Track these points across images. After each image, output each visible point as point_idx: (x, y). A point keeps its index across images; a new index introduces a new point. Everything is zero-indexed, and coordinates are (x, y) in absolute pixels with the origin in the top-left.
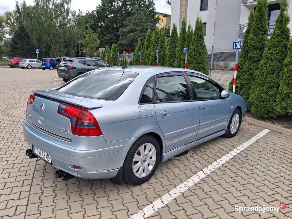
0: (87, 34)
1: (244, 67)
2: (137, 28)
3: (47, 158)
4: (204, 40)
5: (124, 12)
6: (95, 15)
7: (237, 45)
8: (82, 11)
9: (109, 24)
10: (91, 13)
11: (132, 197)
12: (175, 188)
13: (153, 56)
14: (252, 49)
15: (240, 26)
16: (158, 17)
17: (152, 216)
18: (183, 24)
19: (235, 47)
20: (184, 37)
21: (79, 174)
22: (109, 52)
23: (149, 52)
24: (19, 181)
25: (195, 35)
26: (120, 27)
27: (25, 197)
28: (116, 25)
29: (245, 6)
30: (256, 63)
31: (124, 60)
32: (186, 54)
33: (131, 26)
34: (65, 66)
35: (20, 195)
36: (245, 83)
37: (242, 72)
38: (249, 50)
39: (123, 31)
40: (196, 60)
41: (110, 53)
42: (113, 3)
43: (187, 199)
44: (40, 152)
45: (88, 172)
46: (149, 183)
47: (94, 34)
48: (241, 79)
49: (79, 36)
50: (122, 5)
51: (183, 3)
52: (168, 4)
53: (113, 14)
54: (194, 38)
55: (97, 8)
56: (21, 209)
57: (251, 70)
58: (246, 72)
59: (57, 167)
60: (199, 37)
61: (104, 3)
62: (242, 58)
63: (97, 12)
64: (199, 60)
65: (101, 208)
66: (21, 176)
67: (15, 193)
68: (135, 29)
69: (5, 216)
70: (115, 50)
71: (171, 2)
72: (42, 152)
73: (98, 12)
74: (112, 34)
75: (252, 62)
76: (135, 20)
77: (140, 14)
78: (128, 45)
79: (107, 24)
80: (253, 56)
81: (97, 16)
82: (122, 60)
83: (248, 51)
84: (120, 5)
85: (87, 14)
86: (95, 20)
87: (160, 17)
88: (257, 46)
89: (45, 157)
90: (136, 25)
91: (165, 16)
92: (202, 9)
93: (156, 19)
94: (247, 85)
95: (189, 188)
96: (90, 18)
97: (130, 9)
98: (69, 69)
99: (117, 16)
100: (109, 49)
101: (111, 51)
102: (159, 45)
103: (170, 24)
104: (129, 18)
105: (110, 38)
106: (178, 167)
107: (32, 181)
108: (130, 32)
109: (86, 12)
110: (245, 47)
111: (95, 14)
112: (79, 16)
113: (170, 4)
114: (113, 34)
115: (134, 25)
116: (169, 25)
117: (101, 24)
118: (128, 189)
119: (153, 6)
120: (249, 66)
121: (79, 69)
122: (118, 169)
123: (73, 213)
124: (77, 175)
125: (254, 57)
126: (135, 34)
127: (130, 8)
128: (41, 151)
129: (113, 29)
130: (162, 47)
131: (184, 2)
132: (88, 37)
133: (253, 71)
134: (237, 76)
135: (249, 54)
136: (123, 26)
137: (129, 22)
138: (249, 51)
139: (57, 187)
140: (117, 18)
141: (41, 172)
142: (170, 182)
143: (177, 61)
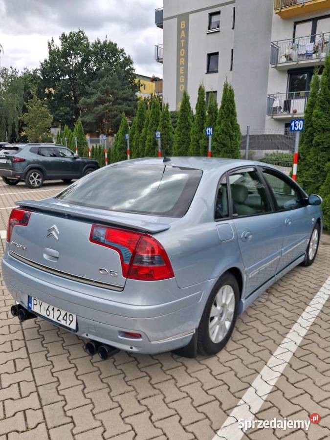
0: (32, 107)
1: (308, 157)
2: (108, 98)
3: (66, 320)
4: (236, 116)
5: (86, 73)
6: (40, 77)
7: (297, 125)
8: (16, 70)
9: (63, 91)
10: (32, 73)
11: (213, 377)
12: (272, 355)
13: (150, 141)
14: (319, 131)
15: (268, 96)
16: (139, 81)
17: (263, 409)
18: (200, 93)
19: (294, 127)
20: (202, 112)
21: (135, 346)
22: (70, 135)
23: (142, 134)
24: (6, 363)
25: (224, 108)
26: (80, 95)
27: (31, 393)
28: (74, 93)
29: (276, 67)
30: (325, 151)
31: (96, 146)
32: (210, 138)
33: (99, 94)
34: (7, 158)
35: (20, 389)
36: (310, 182)
37: (305, 165)
38: (315, 132)
39: (86, 102)
40: (226, 148)
41: (72, 136)
42: (68, 58)
43: (302, 374)
44: (47, 310)
45: (153, 343)
46: (228, 349)
47: (42, 106)
48: (303, 176)
49: (16, 109)
50: (82, 61)
51: (181, 62)
52: (158, 62)
53: (67, 75)
54: (222, 114)
55: (42, 64)
56: (34, 417)
57: (319, 162)
58: (311, 165)
59: (87, 335)
60: (230, 111)
61: (54, 59)
62: (303, 145)
63: (42, 71)
64: (230, 146)
65: (173, 401)
66: (5, 352)
67: (9, 387)
68: (105, 100)
69: (12, 432)
70: (80, 132)
71: (162, 59)
72: (53, 310)
73: (44, 71)
74: (67, 107)
75: (319, 150)
76: (104, 86)
77: (112, 76)
78: (94, 123)
79: (60, 91)
80: (321, 141)
81: (42, 78)
82: (93, 147)
83: (312, 134)
84: (80, 62)
85: (25, 74)
86: (39, 84)
87: (141, 81)
88: (327, 126)
89: (61, 318)
90: (106, 92)
91: (154, 79)
92: (210, 71)
93: (135, 85)
94: (312, 185)
95: (294, 354)
96: (31, 81)
97: (95, 68)
98: (13, 162)
99: (74, 79)
100: (70, 130)
101: (74, 133)
102: (160, 123)
103: (162, 92)
104: (94, 81)
105: (64, 112)
106: (257, 319)
107: (30, 360)
108: (96, 104)
109: (24, 71)
110: (308, 127)
111: (39, 75)
112: (12, 76)
113: (162, 62)
114: (69, 107)
115: (102, 92)
116: (160, 94)
117: (49, 90)
118: (199, 363)
119: (131, 65)
120: (315, 156)
121: (30, 163)
122: (192, 334)
123: (131, 416)
124: (131, 348)
125: (323, 143)
126: (105, 107)
127: (95, 66)
128: (51, 309)
129: (69, 99)
130: (165, 127)
131: (182, 60)
132: (34, 110)
133: (322, 164)
134: (297, 172)
135: (315, 138)
136: (85, 93)
137: (95, 88)
138: (315, 134)
139: (79, 368)
140: (75, 81)
141: (38, 342)
142: (260, 346)
143: (193, 148)
